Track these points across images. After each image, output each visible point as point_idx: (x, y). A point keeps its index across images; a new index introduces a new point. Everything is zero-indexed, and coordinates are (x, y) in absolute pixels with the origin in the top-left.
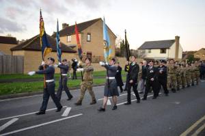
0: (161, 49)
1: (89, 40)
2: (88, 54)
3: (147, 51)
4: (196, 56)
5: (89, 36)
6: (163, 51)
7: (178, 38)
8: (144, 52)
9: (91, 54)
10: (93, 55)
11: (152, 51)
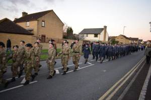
0: (95, 34)
1: (43, 25)
2: (42, 36)
3: (85, 35)
4: (116, 40)
5: (43, 23)
6: (96, 36)
7: (105, 27)
8: (83, 36)
9: (45, 36)
10: (46, 37)
11: (89, 35)
